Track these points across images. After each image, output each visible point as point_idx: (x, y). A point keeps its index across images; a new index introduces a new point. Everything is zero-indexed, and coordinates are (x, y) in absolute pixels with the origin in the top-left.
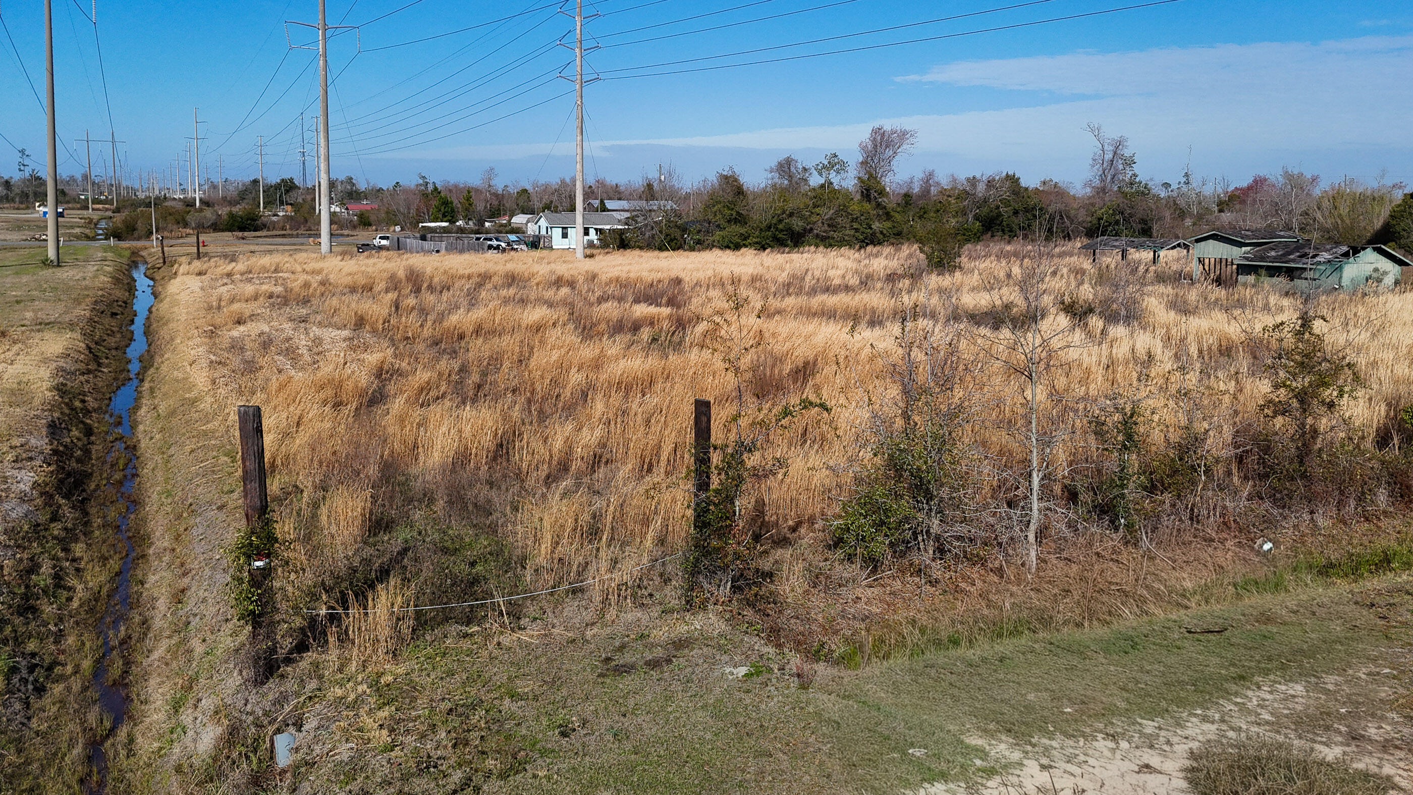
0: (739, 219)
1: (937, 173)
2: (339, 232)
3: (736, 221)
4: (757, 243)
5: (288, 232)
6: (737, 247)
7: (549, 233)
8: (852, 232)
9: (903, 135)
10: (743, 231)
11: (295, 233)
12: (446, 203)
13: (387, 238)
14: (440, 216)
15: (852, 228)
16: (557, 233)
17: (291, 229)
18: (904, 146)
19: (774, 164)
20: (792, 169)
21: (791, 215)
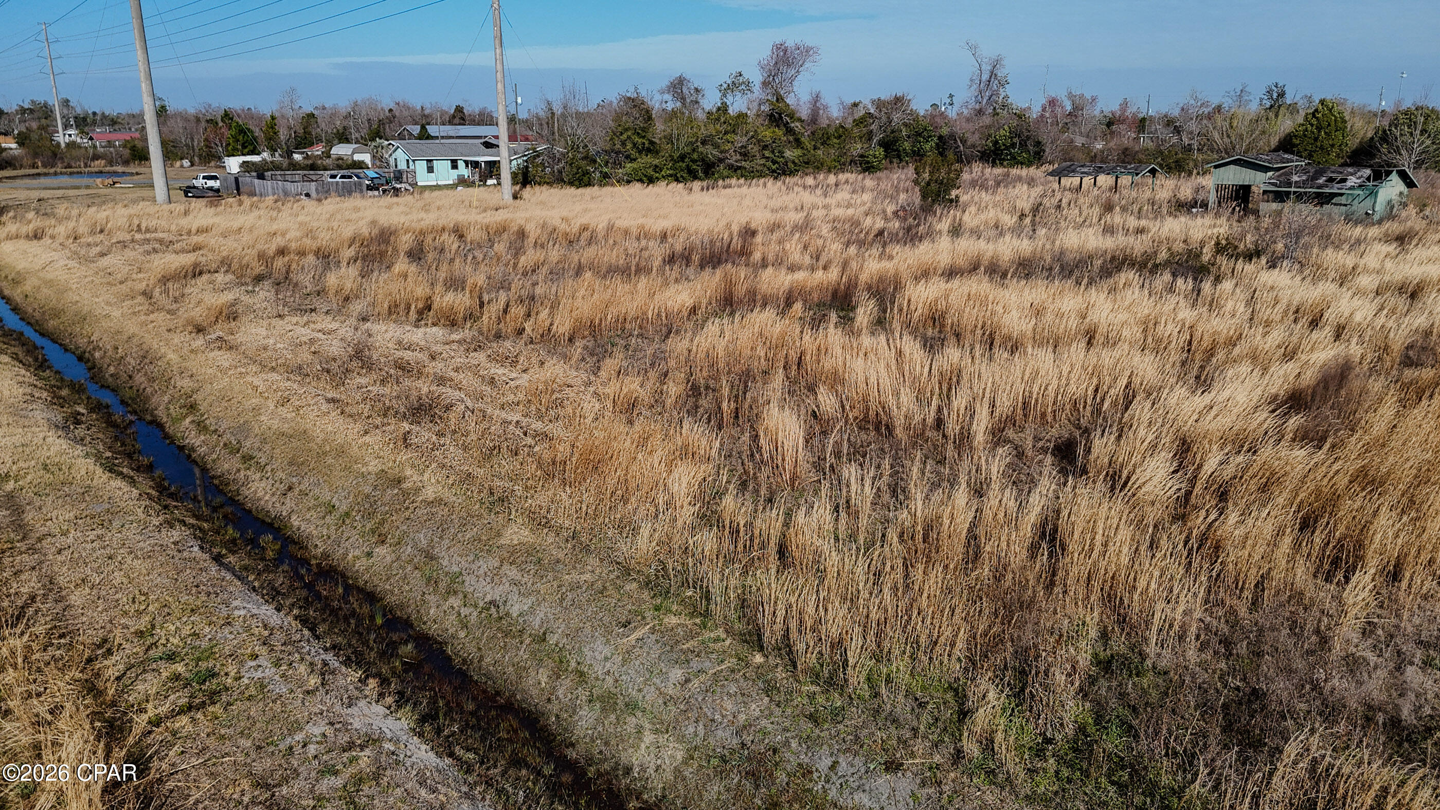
0: (651, 149)
1: (822, 95)
2: (108, 169)
3: (649, 151)
4: (671, 176)
5: (41, 170)
6: (651, 181)
7: (412, 167)
8: (763, 161)
9: (807, 52)
10: (656, 162)
11: (52, 171)
12: (242, 131)
13: (214, 178)
14: (240, 147)
15: (764, 157)
16: (421, 166)
17: (44, 166)
18: (807, 65)
19: (665, 83)
20: (685, 90)
21: (704, 143)
